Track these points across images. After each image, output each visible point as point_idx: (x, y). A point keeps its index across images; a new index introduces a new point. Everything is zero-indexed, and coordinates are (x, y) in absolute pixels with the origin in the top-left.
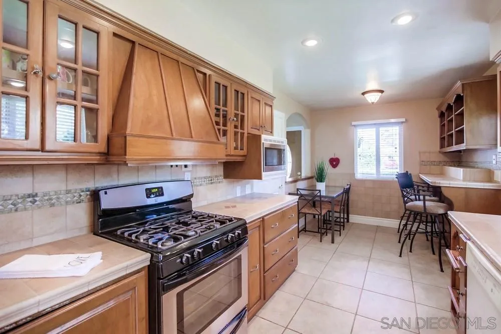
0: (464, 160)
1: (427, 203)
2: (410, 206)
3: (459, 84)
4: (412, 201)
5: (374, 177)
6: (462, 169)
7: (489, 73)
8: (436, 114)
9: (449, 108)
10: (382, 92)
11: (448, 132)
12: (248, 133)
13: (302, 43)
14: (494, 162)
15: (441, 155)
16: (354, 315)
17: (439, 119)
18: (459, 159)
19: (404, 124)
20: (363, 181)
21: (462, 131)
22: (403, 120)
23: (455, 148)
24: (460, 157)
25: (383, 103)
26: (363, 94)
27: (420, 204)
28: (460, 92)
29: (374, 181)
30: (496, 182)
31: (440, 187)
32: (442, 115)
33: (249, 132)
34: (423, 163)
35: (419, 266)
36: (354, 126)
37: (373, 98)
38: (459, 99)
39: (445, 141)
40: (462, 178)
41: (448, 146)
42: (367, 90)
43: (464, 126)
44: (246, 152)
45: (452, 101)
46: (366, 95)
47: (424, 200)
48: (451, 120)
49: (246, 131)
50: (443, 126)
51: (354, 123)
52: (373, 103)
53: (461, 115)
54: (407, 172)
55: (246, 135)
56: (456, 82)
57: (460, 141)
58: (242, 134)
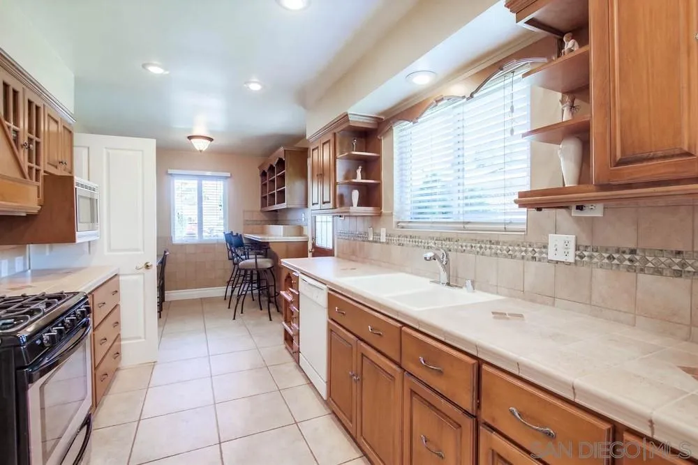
0: (279, 219)
1: (258, 260)
2: (243, 265)
3: (282, 149)
4: (243, 260)
5: (196, 240)
6: (282, 226)
7: (300, 145)
8: (258, 172)
9: (271, 168)
10: (211, 140)
11: (270, 191)
12: (45, 172)
13: (144, 66)
14: (303, 219)
15: (261, 214)
16: (210, 378)
17: (260, 178)
18: (276, 218)
19: (229, 180)
20: (182, 246)
21: (283, 192)
22: (229, 175)
23: (277, 207)
24: (277, 216)
25: (212, 152)
26: (190, 138)
27: (251, 261)
28: (282, 157)
29: (196, 246)
30: (305, 236)
31: (268, 243)
32: (264, 174)
33: (46, 170)
34: (246, 223)
35: (252, 322)
36: (171, 174)
37: (200, 145)
38: (281, 163)
39: (266, 200)
40: (282, 234)
41: (270, 205)
42: (195, 133)
43: (285, 187)
44: (43, 200)
45: (274, 163)
46: (193, 140)
47: (256, 258)
48: (273, 181)
49: (42, 168)
50: (264, 185)
51: (170, 171)
52: (201, 151)
53: (282, 177)
54: (232, 232)
55: (42, 173)
56: (277, 148)
57: (282, 200)
58: (37, 171)
